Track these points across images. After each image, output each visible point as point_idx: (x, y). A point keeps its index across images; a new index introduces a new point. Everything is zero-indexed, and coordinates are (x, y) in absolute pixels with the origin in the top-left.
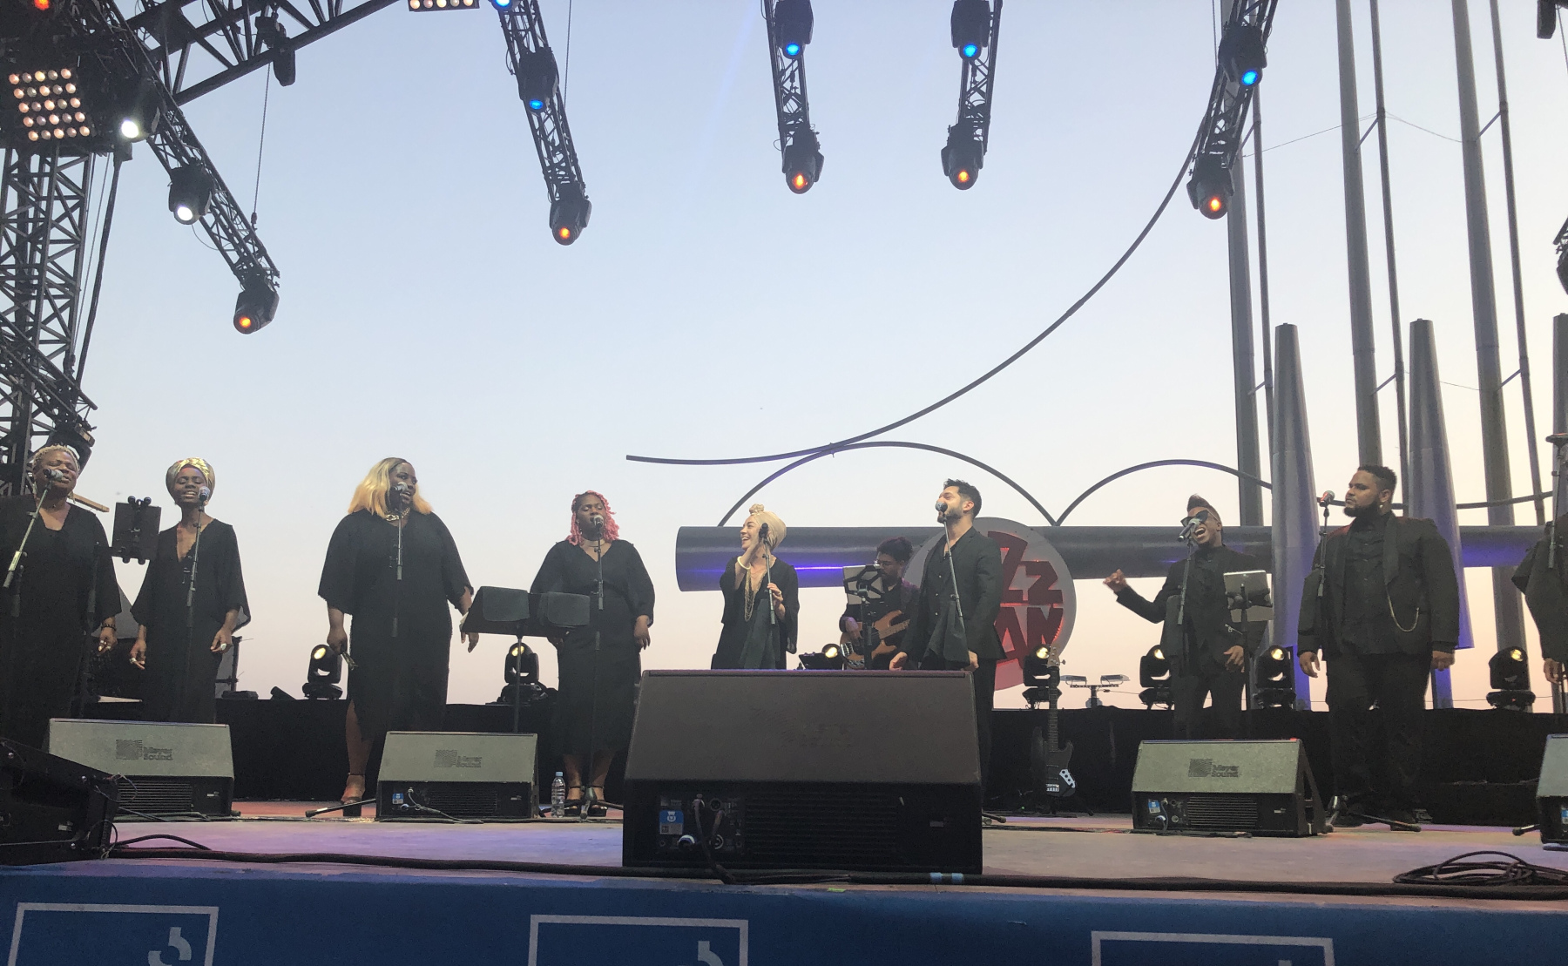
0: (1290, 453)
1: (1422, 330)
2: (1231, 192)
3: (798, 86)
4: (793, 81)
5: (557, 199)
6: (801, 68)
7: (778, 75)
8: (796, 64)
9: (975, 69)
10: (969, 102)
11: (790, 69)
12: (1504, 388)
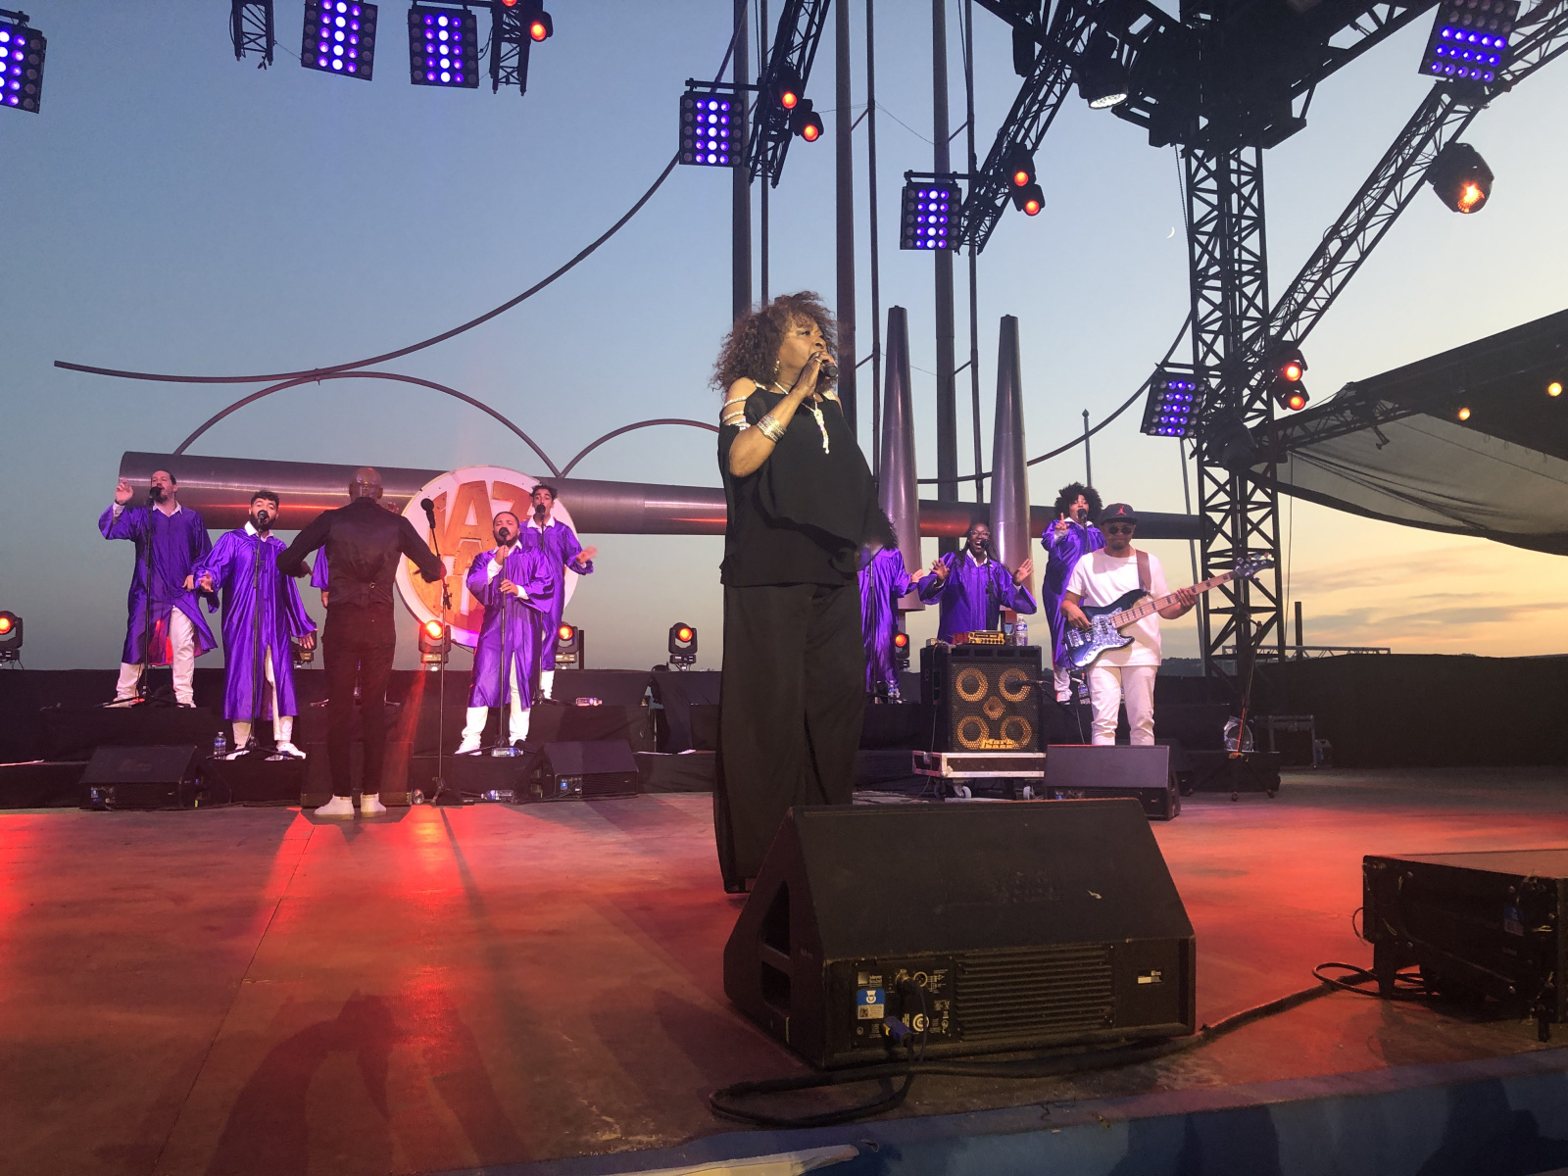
1: (898, 316)
12: (956, 375)
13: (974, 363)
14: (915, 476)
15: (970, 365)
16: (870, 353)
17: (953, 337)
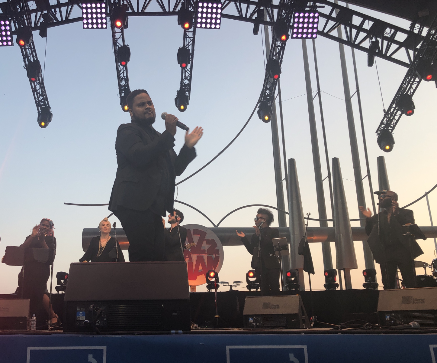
0: (295, 202)
1: (336, 161)
2: (272, 114)
3: (125, 76)
4: (124, 74)
5: (40, 112)
6: (126, 70)
7: (118, 72)
8: (125, 68)
9: (186, 72)
10: (184, 83)
11: (123, 70)
12: (363, 180)
13: (369, 175)
14: (349, 218)
15: (367, 176)
16: (327, 175)
17: (360, 167)
